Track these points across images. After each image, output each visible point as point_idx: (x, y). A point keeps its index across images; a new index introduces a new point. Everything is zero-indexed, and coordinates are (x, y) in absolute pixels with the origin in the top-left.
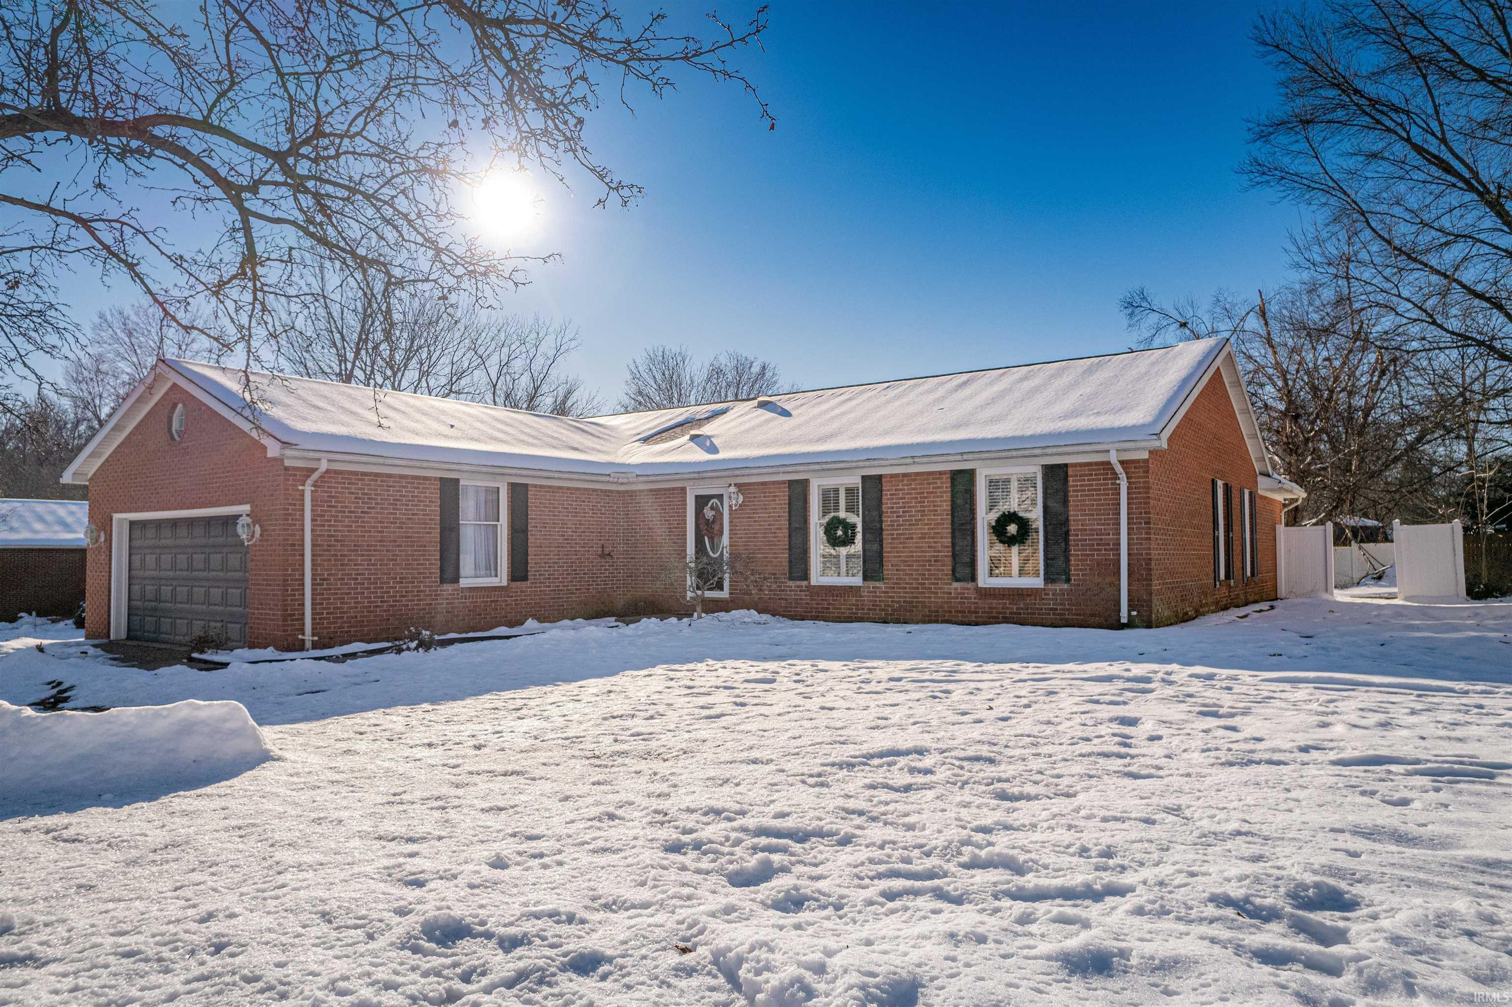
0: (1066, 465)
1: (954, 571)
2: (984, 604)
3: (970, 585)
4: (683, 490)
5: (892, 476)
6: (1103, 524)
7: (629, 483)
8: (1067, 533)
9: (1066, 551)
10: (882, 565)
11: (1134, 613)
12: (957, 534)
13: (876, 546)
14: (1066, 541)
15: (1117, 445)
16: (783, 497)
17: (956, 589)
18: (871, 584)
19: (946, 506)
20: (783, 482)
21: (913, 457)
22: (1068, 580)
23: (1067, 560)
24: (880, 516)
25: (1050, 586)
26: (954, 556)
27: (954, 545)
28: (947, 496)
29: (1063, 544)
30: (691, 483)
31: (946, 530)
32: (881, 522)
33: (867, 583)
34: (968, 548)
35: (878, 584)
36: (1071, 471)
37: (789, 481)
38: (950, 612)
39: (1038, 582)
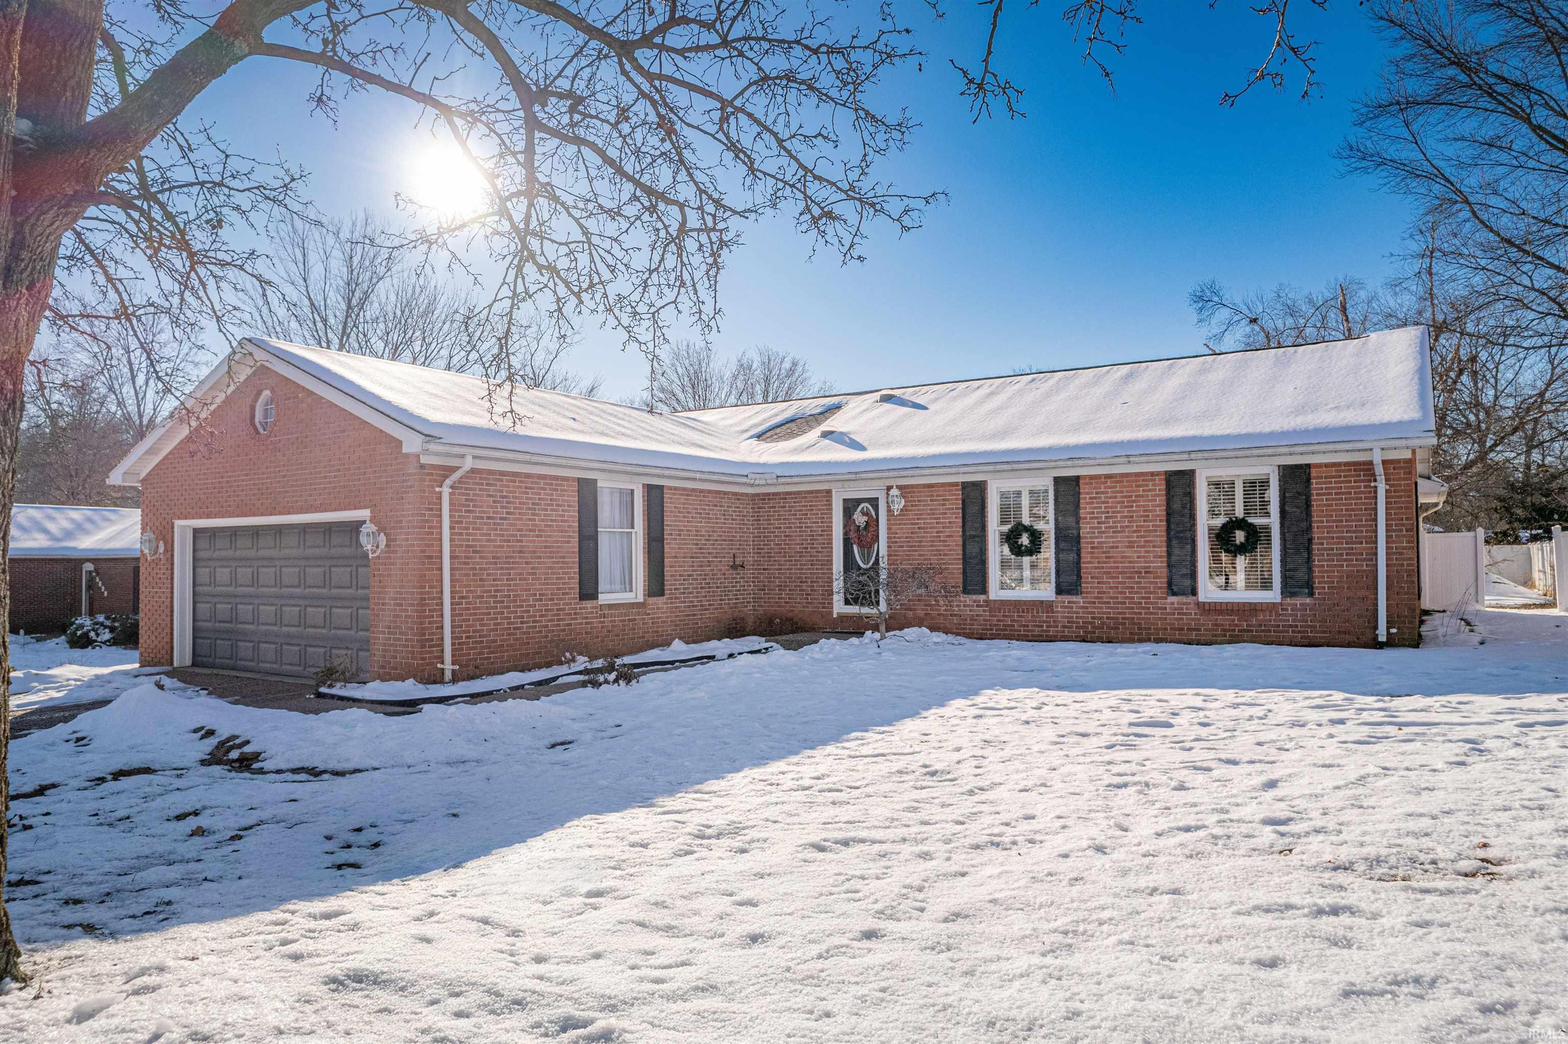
0: (1308, 466)
1: (1170, 584)
2: (1207, 622)
3: (1191, 599)
4: (829, 492)
5: (1092, 477)
6: (1355, 532)
7: (768, 484)
8: (1310, 540)
9: (1309, 560)
10: (1079, 577)
11: (1394, 631)
12: (1174, 542)
13: (1072, 556)
14: (1309, 550)
15: (1383, 444)
16: (955, 500)
17: (1172, 603)
18: (1066, 598)
19: (1161, 511)
20: (956, 484)
21: (1128, 456)
22: (1311, 594)
23: (1310, 570)
24: (1078, 523)
25: (1288, 600)
26: (1169, 566)
27: (1169, 554)
28: (1161, 500)
29: (1305, 555)
30: (840, 484)
31: (1160, 537)
32: (1079, 529)
33: (1060, 598)
34: (1188, 558)
35: (1074, 598)
36: (1314, 472)
37: (963, 483)
38: (1166, 629)
39: (1273, 596)
